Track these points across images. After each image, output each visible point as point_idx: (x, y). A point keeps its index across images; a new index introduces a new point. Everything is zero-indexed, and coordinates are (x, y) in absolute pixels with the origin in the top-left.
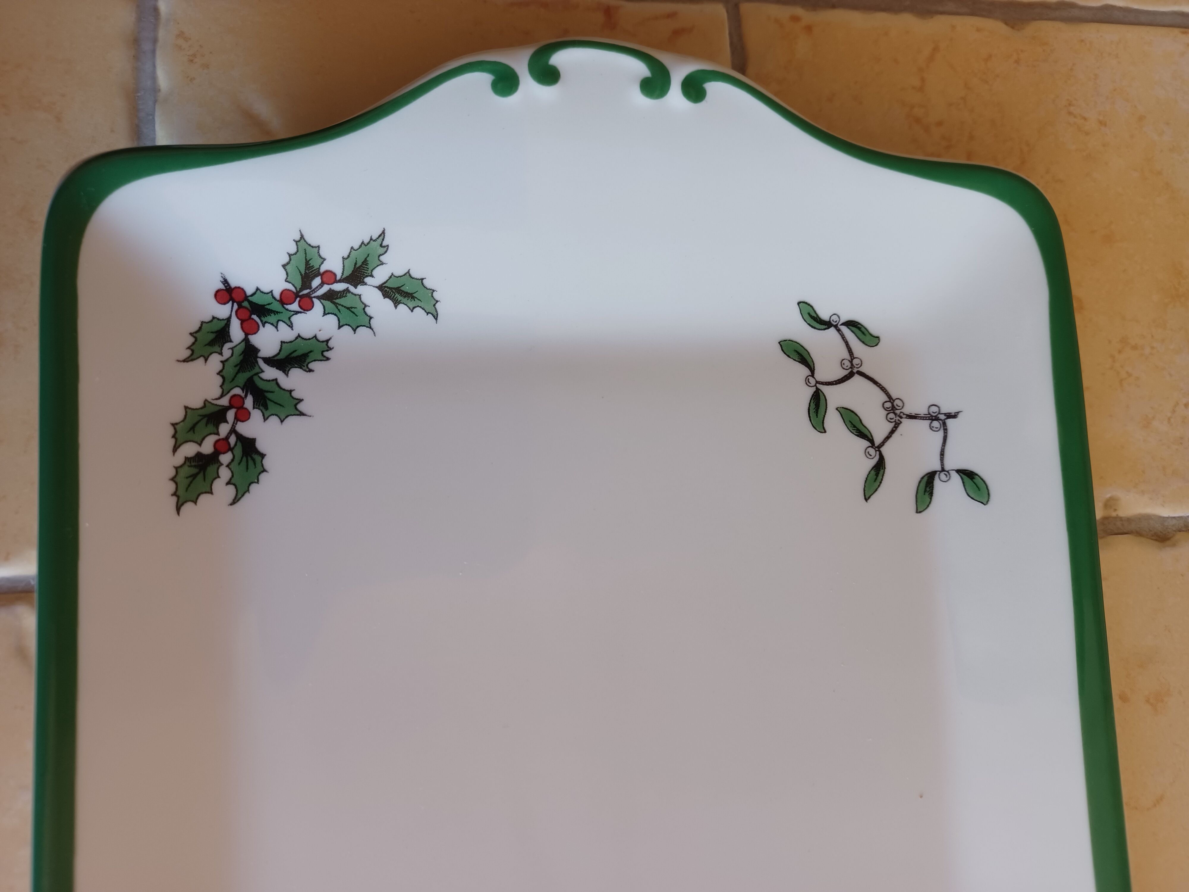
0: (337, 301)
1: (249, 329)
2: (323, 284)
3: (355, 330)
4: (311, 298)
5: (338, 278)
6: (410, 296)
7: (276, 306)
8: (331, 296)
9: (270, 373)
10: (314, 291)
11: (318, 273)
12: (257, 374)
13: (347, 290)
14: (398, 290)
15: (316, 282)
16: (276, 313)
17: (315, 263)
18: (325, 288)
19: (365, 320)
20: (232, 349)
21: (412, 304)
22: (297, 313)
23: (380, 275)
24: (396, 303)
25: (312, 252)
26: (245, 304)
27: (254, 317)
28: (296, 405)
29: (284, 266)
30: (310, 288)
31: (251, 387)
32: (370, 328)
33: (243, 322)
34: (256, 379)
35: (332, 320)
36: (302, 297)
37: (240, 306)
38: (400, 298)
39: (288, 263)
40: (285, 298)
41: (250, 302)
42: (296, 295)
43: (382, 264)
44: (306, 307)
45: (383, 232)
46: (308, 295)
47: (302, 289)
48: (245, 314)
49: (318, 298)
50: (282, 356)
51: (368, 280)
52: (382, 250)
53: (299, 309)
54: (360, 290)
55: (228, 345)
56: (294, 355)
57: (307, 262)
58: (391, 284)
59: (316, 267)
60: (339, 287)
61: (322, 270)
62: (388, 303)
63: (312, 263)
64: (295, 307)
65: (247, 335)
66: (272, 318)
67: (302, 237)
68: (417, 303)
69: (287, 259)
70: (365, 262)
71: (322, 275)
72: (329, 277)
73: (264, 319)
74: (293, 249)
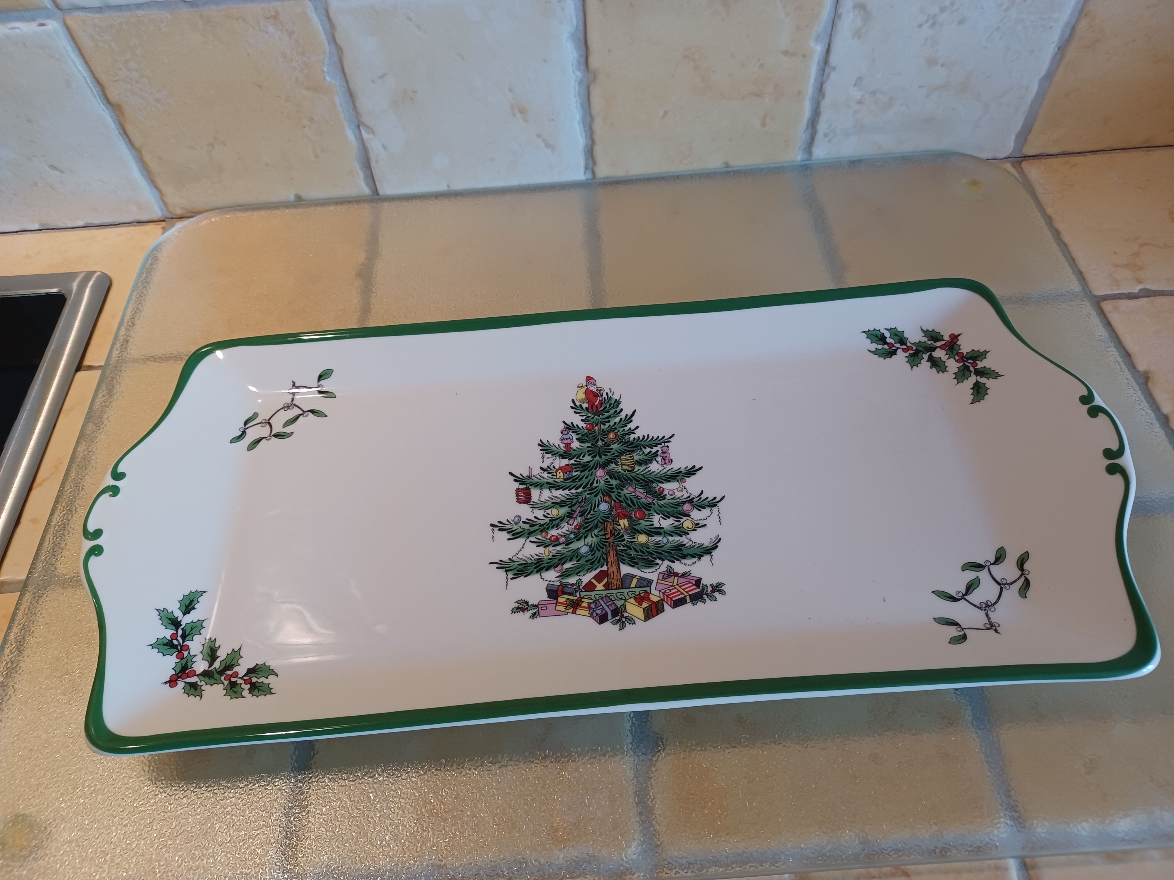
0: (187, 634)
1: (194, 674)
2: (177, 639)
3: (204, 628)
4: (183, 645)
5: (175, 632)
6: (191, 602)
7: (184, 662)
8: (184, 637)
9: (217, 664)
10: (180, 644)
11: (171, 641)
12: (216, 670)
13: (182, 629)
14: (187, 607)
15: (175, 642)
16: (187, 662)
17: (165, 641)
18: (179, 639)
19: (199, 623)
20: (201, 681)
21: (196, 602)
22: (189, 652)
23: (178, 614)
24: (194, 608)
25: (159, 642)
26: (179, 675)
27: (187, 672)
28: (235, 652)
29: (164, 655)
30: (177, 645)
31: (221, 672)
32: (203, 621)
33: (188, 677)
34: (217, 671)
35: (196, 638)
36: (181, 649)
37: (180, 677)
38: (191, 607)
39: (163, 653)
40: (180, 657)
41: (179, 673)
42: (180, 652)
43: (172, 612)
44: (188, 648)
45: (157, 609)
46: (181, 647)
47: (178, 649)
48: (185, 675)
49: (183, 642)
50: (209, 659)
51: (179, 619)
52: (165, 611)
53: (187, 652)
54: (183, 623)
55: (199, 683)
56: (210, 654)
57: (164, 645)
58: (184, 609)
59: (167, 641)
60: (180, 632)
61: (170, 639)
62: (193, 612)
63: (165, 643)
64: (186, 653)
65: (195, 675)
66: (189, 664)
67: (151, 645)
68: (195, 599)
69: (161, 654)
70: (170, 619)
71: (172, 639)
72: (174, 636)
73: (189, 667)
74: (157, 650)
